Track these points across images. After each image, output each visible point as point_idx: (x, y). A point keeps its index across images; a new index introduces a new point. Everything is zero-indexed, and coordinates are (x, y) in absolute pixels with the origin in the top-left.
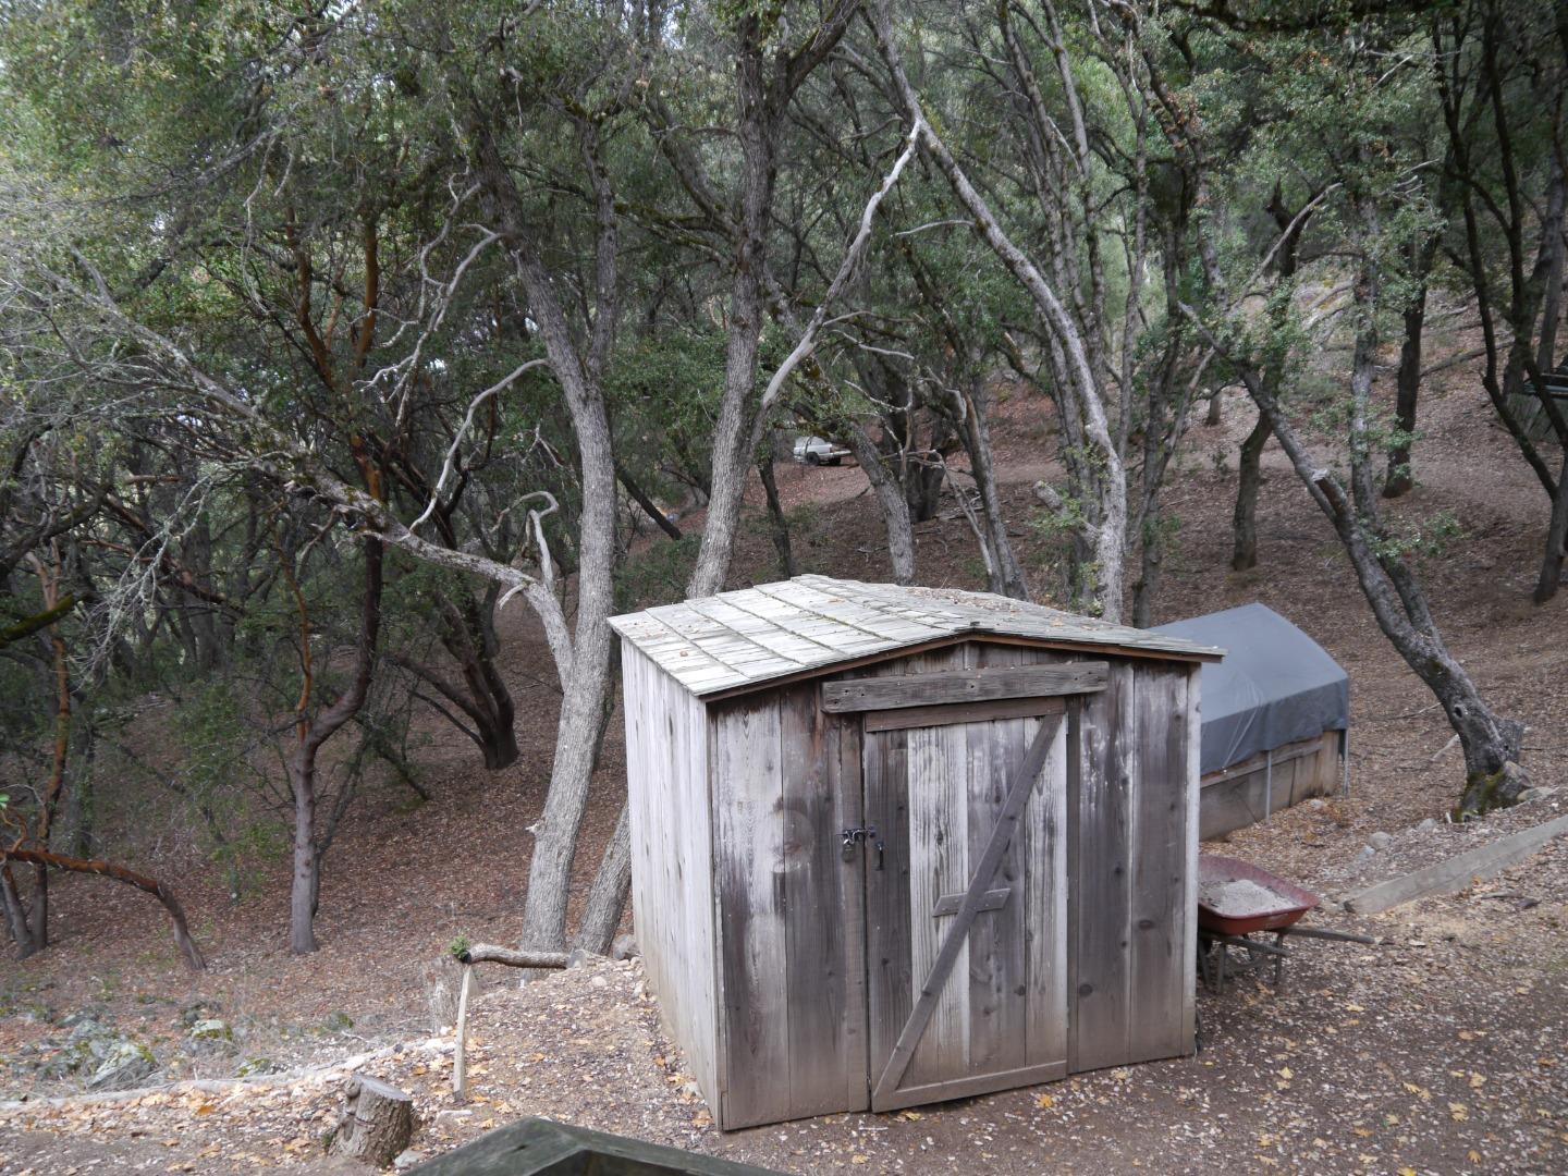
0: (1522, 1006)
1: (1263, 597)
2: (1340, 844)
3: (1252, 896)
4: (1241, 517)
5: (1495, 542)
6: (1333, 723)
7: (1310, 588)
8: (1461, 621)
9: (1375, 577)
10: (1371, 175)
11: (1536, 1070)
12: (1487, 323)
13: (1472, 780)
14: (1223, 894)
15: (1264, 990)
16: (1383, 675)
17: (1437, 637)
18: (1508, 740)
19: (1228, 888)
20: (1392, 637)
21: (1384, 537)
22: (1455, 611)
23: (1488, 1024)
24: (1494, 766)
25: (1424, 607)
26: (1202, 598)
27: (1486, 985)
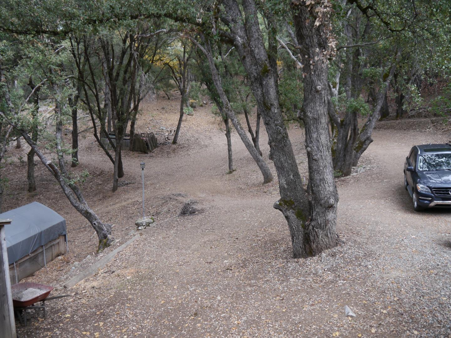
0: (112, 300)
1: (39, 200)
2: (67, 268)
3: (33, 292)
4: (30, 176)
5: (102, 177)
6: (62, 233)
7: (53, 195)
8: (95, 199)
9: (68, 190)
10: (56, 78)
11: (116, 316)
12: (93, 119)
13: (100, 242)
14: (23, 294)
15: (41, 320)
16: (76, 217)
17: (87, 205)
18: (108, 229)
19: (25, 292)
20: (75, 206)
21: (69, 178)
22: (93, 196)
23: (104, 308)
24: (105, 237)
25: (82, 197)
26: (20, 202)
27: (103, 297)
